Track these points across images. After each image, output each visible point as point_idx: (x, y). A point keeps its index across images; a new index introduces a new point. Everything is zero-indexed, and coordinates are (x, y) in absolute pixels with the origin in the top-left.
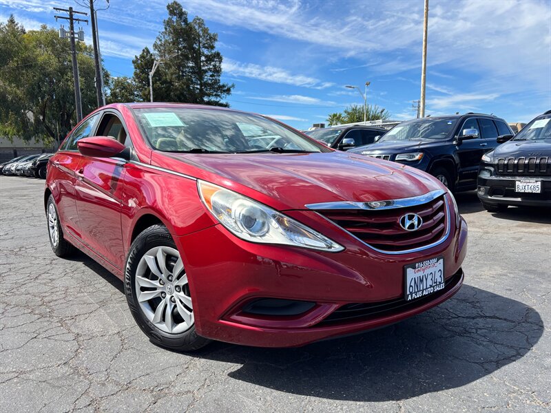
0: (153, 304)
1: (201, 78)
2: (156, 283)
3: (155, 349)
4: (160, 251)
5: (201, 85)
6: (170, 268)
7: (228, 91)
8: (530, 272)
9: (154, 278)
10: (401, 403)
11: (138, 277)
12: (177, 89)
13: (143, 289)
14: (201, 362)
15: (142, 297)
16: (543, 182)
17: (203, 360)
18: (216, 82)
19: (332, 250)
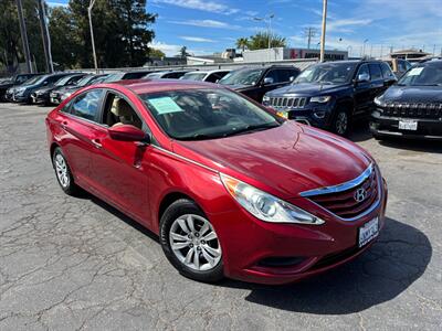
0: (184, 251)
1: (129, 8)
2: (186, 237)
3: (187, 281)
4: (190, 217)
5: (129, 14)
6: (198, 229)
7: (153, 20)
8: (415, 199)
9: (184, 234)
10: (359, 313)
11: (172, 233)
12: (108, 19)
13: (176, 241)
14: (222, 290)
15: (175, 247)
16: (419, 123)
17: (223, 288)
18: (143, 12)
19: (317, 223)
